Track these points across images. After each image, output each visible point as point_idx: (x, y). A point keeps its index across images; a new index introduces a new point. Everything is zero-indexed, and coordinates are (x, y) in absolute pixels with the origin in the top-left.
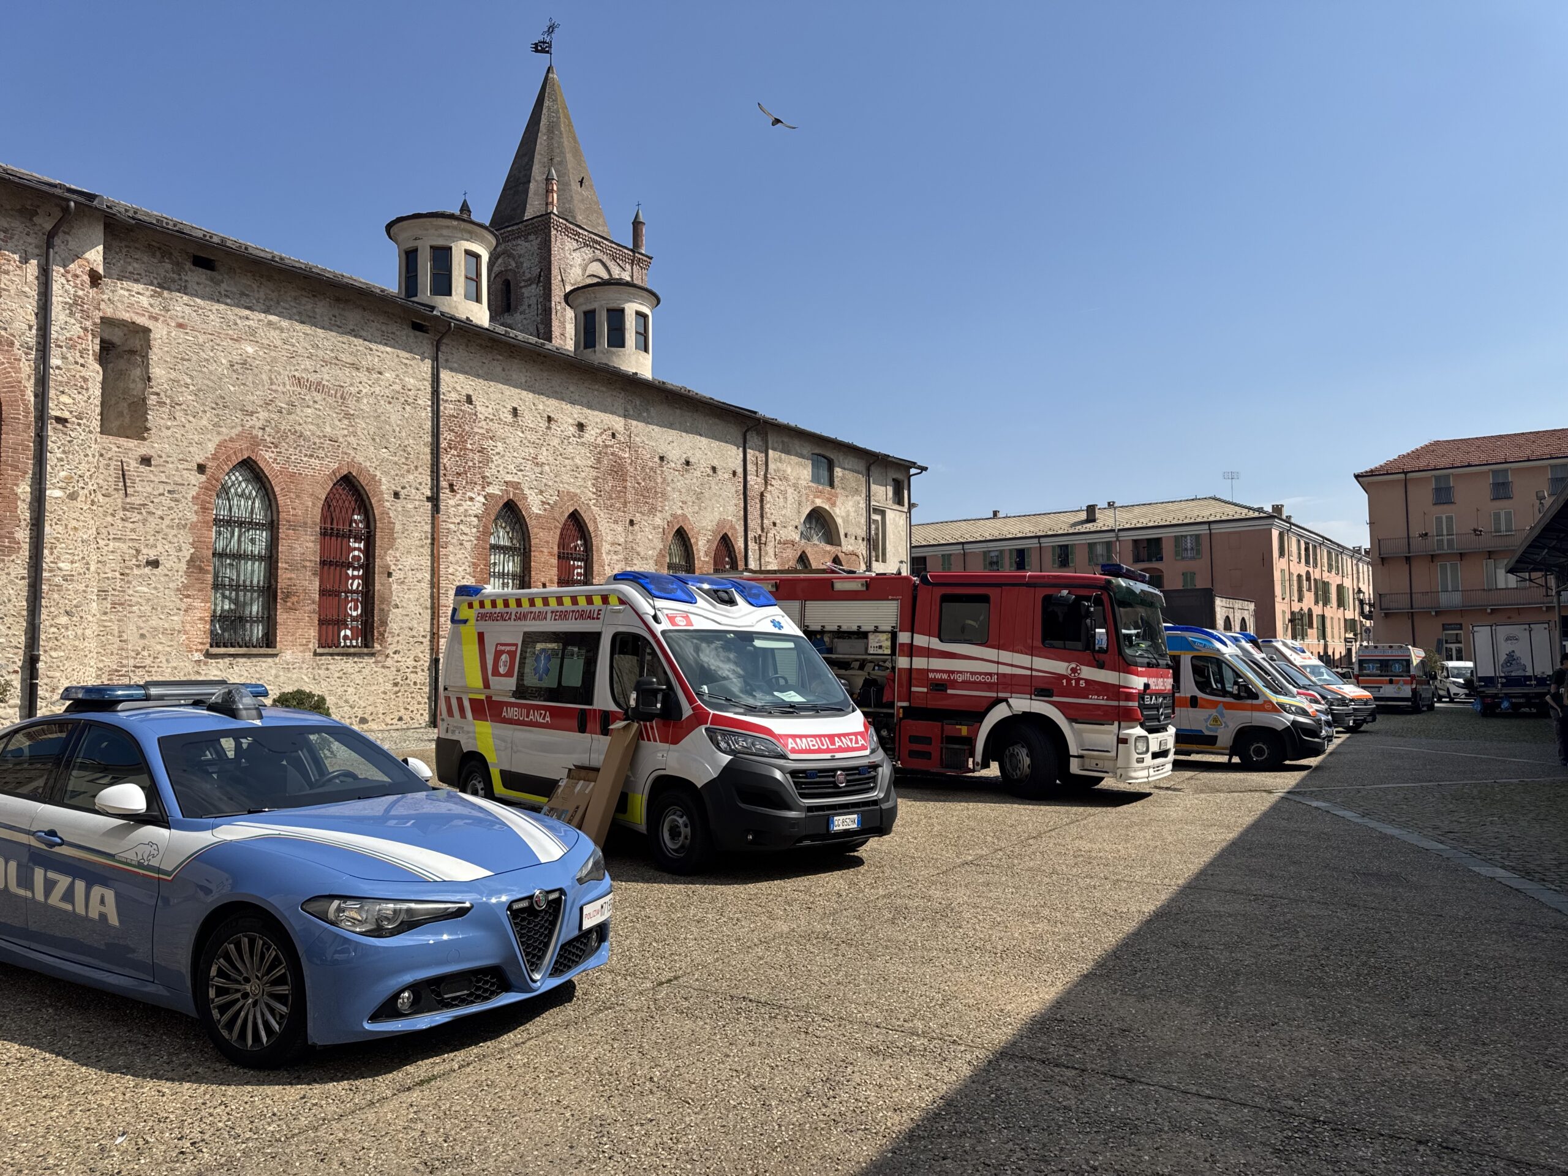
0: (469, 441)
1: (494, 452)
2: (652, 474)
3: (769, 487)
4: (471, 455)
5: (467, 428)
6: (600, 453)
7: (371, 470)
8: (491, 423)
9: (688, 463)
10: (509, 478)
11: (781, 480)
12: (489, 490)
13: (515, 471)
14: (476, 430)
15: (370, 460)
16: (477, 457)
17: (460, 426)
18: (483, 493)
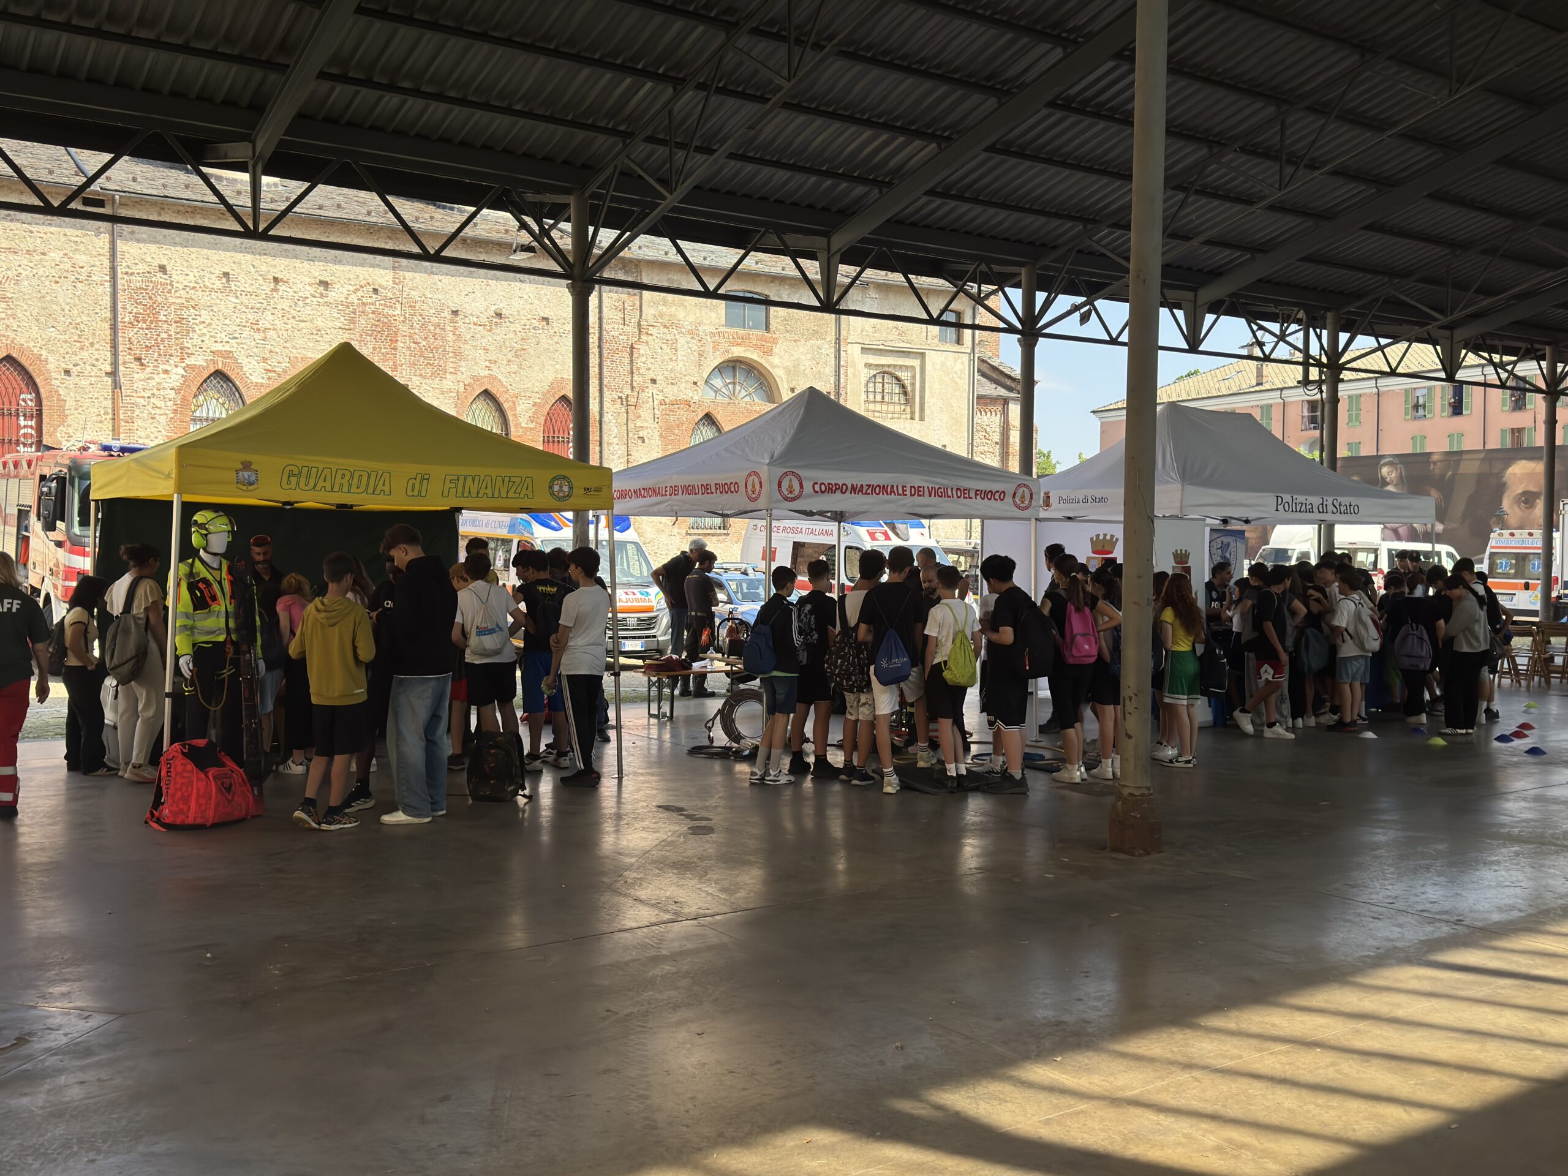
0: (162, 313)
1: (197, 322)
2: (438, 331)
3: (644, 338)
4: (165, 326)
5: (159, 299)
6: (354, 313)
7: (35, 350)
8: (193, 292)
9: (499, 315)
10: (219, 347)
11: (665, 326)
12: (190, 361)
13: (227, 339)
14: (171, 300)
15: (35, 341)
16: (173, 329)
17: (150, 298)
18: (183, 365)
